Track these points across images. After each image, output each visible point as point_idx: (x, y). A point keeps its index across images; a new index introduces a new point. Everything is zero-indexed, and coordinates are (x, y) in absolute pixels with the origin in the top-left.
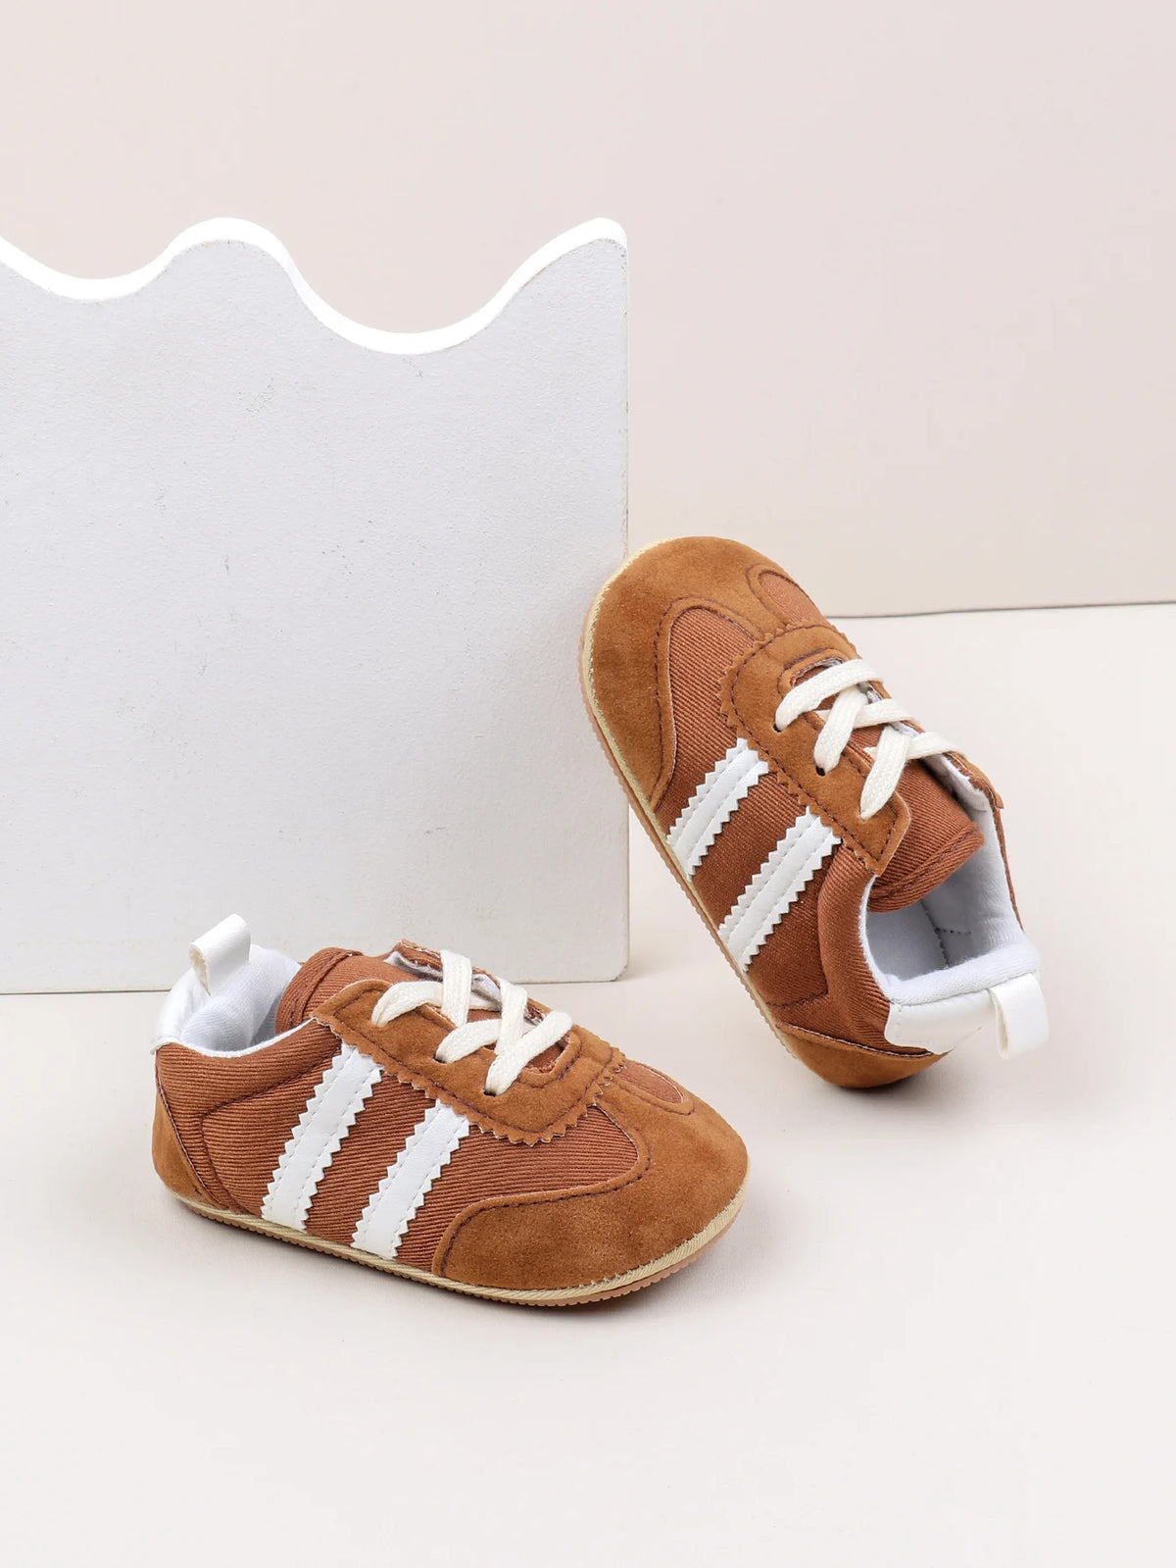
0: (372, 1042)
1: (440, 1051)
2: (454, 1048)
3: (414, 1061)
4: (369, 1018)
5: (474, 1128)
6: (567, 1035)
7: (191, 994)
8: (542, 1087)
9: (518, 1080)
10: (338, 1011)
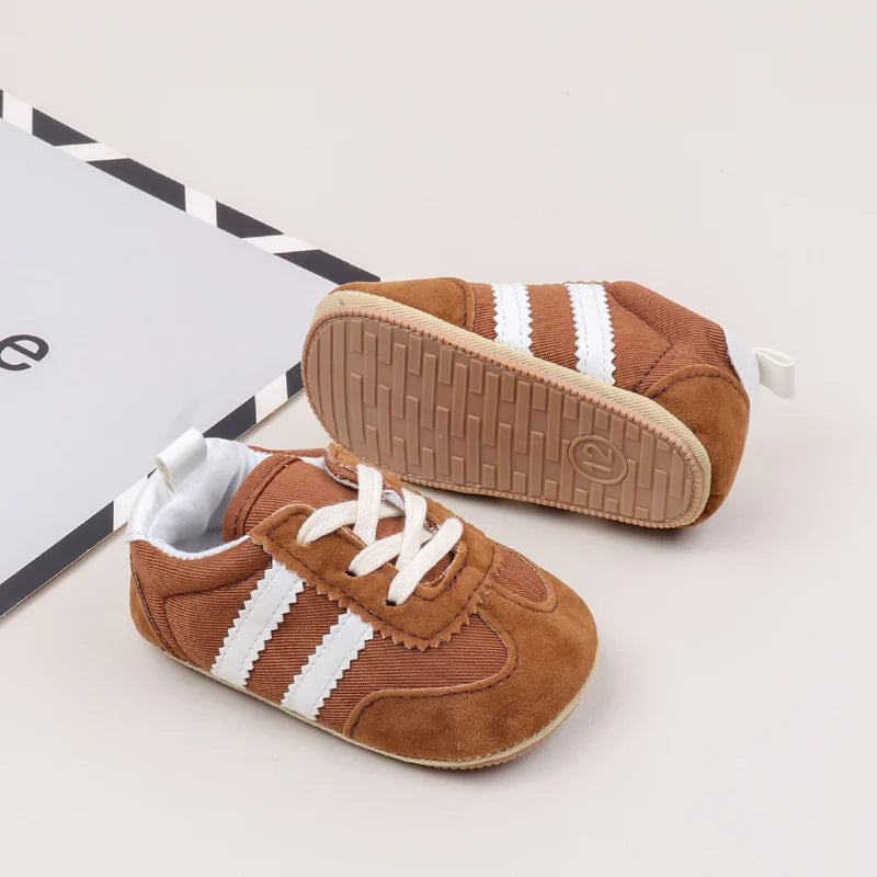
0: (298, 560)
1: (353, 566)
2: (364, 564)
3: (331, 576)
4: (295, 538)
5: (377, 633)
6: (457, 544)
7: (157, 493)
8: (433, 600)
9: (414, 593)
10: (269, 533)
